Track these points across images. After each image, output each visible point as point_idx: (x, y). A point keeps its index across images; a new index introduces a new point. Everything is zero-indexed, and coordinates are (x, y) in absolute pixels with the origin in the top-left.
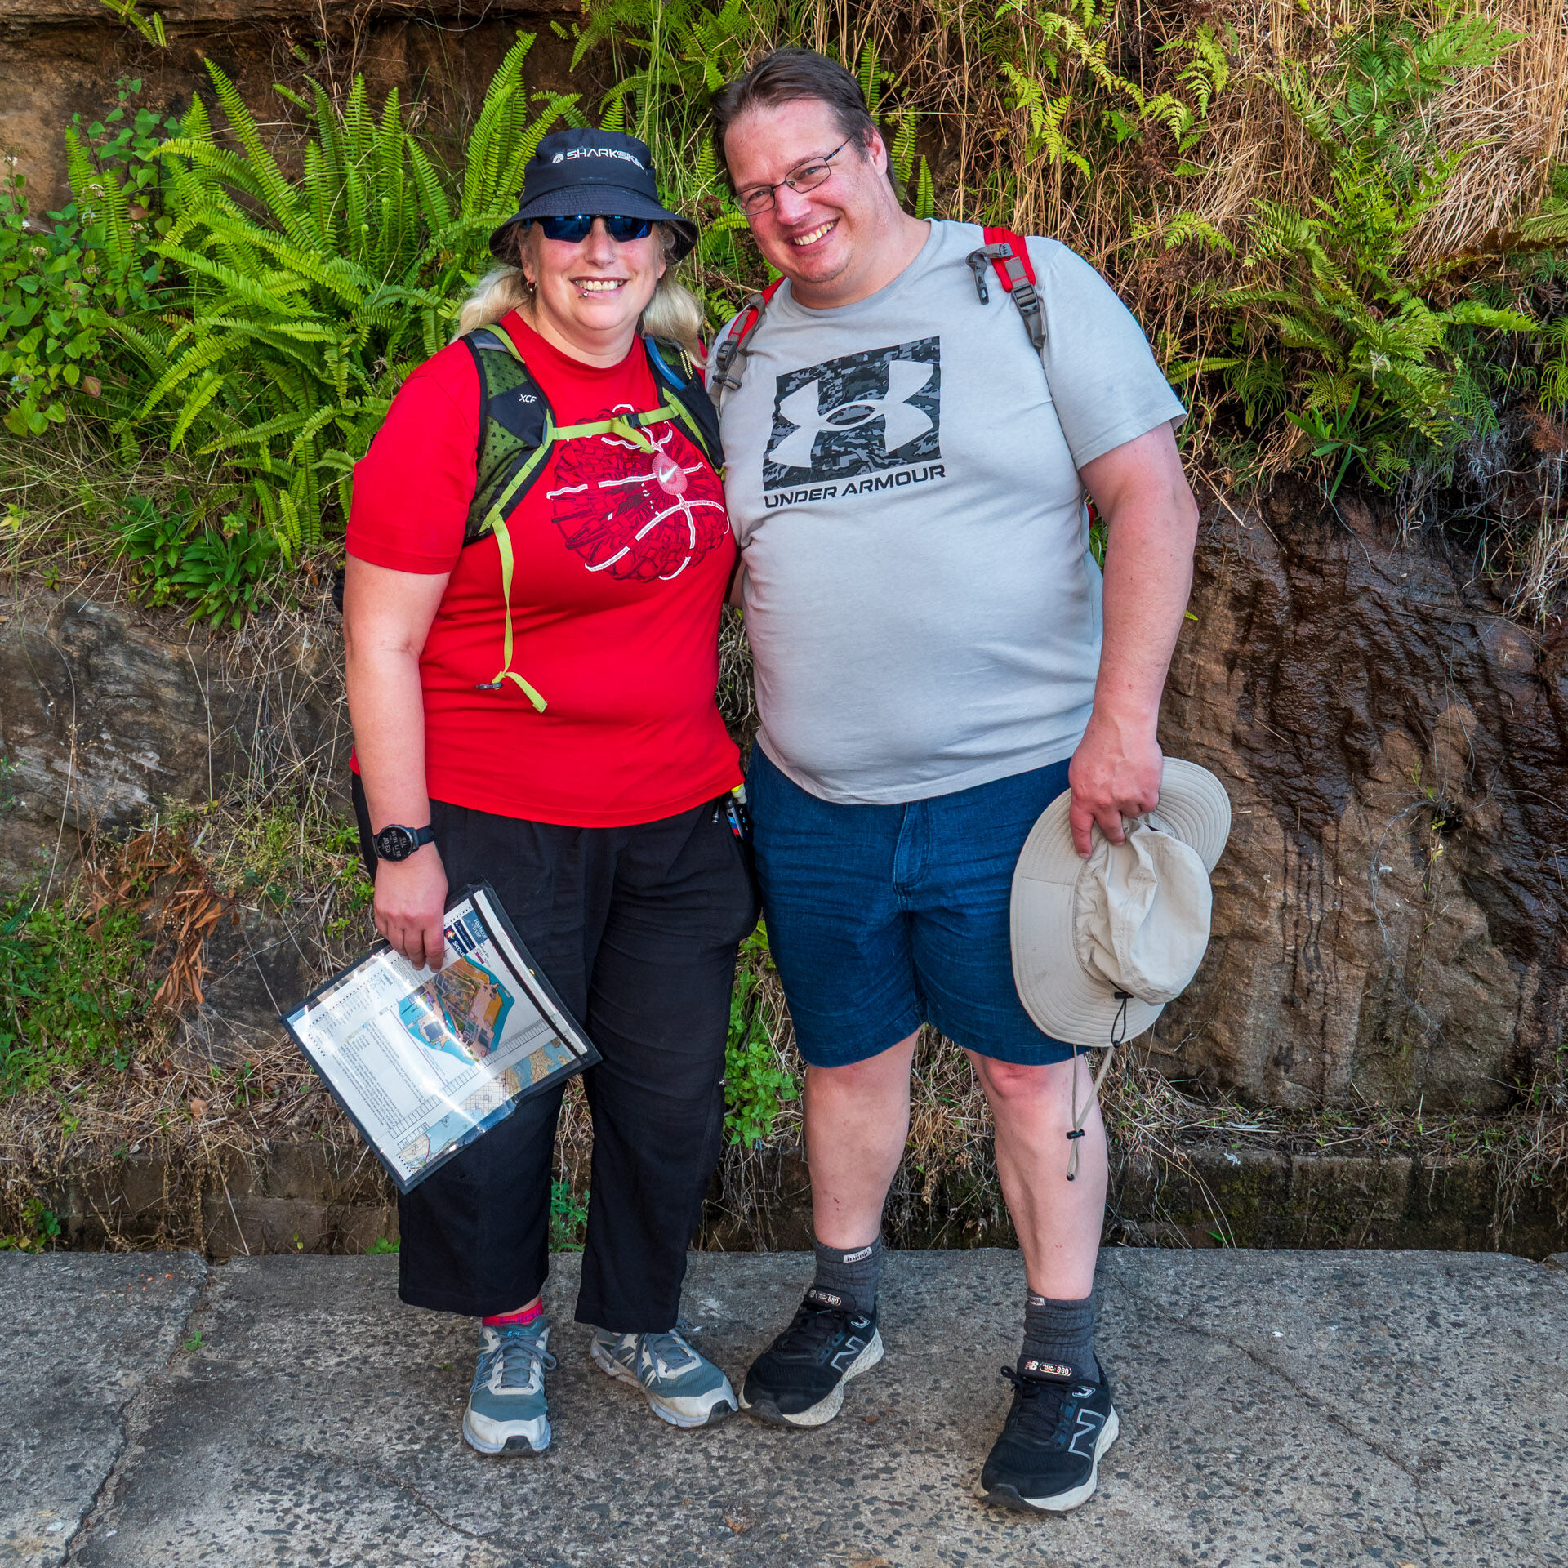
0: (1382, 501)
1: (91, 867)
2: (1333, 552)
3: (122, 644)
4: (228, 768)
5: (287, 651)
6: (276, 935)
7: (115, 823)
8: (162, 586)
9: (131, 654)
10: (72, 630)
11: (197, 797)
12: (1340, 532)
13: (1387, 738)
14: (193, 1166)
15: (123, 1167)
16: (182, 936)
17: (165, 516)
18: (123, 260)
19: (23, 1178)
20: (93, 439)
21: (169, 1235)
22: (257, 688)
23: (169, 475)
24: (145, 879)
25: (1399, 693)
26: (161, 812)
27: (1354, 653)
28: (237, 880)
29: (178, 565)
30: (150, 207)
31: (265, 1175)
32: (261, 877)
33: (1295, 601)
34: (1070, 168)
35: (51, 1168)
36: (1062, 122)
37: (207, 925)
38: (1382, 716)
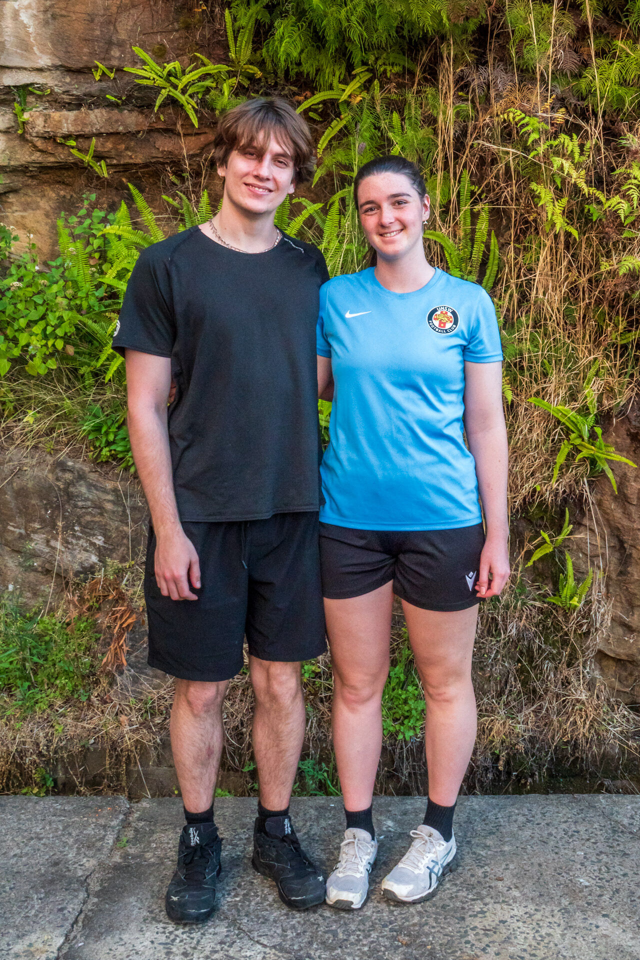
1: (70, 596)
3: (85, 481)
4: (139, 544)
7: (81, 573)
8: (105, 452)
9: (90, 486)
10: (60, 474)
11: (123, 559)
14: (122, 750)
15: (85, 750)
16: (115, 631)
17: (107, 415)
18: (87, 286)
19: (34, 757)
20: (71, 376)
21: (109, 786)
23: (109, 395)
24: (97, 602)
26: (105, 567)
29: (113, 441)
30: (100, 258)
31: (158, 755)
34: (568, 235)
35: (48, 751)
36: (564, 211)
37: (128, 626)
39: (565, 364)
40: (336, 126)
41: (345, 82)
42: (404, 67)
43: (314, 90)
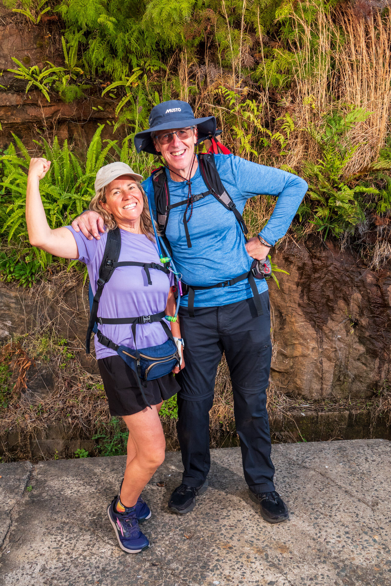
0: (335, 240)
2: (324, 254)
4: (30, 325)
5: (44, 292)
6: (46, 369)
8: (9, 277)
9: (2, 295)
12: (325, 249)
13: (338, 303)
14: (27, 432)
15: (7, 434)
16: (20, 370)
17: (9, 257)
21: (21, 451)
22: (37, 302)
23: (10, 246)
24: (9, 356)
25: (341, 291)
26: (13, 337)
27: (330, 281)
28: (35, 355)
29: (14, 271)
31: (46, 434)
32: (41, 354)
33: (314, 268)
36: (249, 142)
37: (27, 367)
38: (337, 297)
39: (251, 222)
40: (125, 100)
41: (128, 76)
42: (160, 67)
43: (112, 81)
